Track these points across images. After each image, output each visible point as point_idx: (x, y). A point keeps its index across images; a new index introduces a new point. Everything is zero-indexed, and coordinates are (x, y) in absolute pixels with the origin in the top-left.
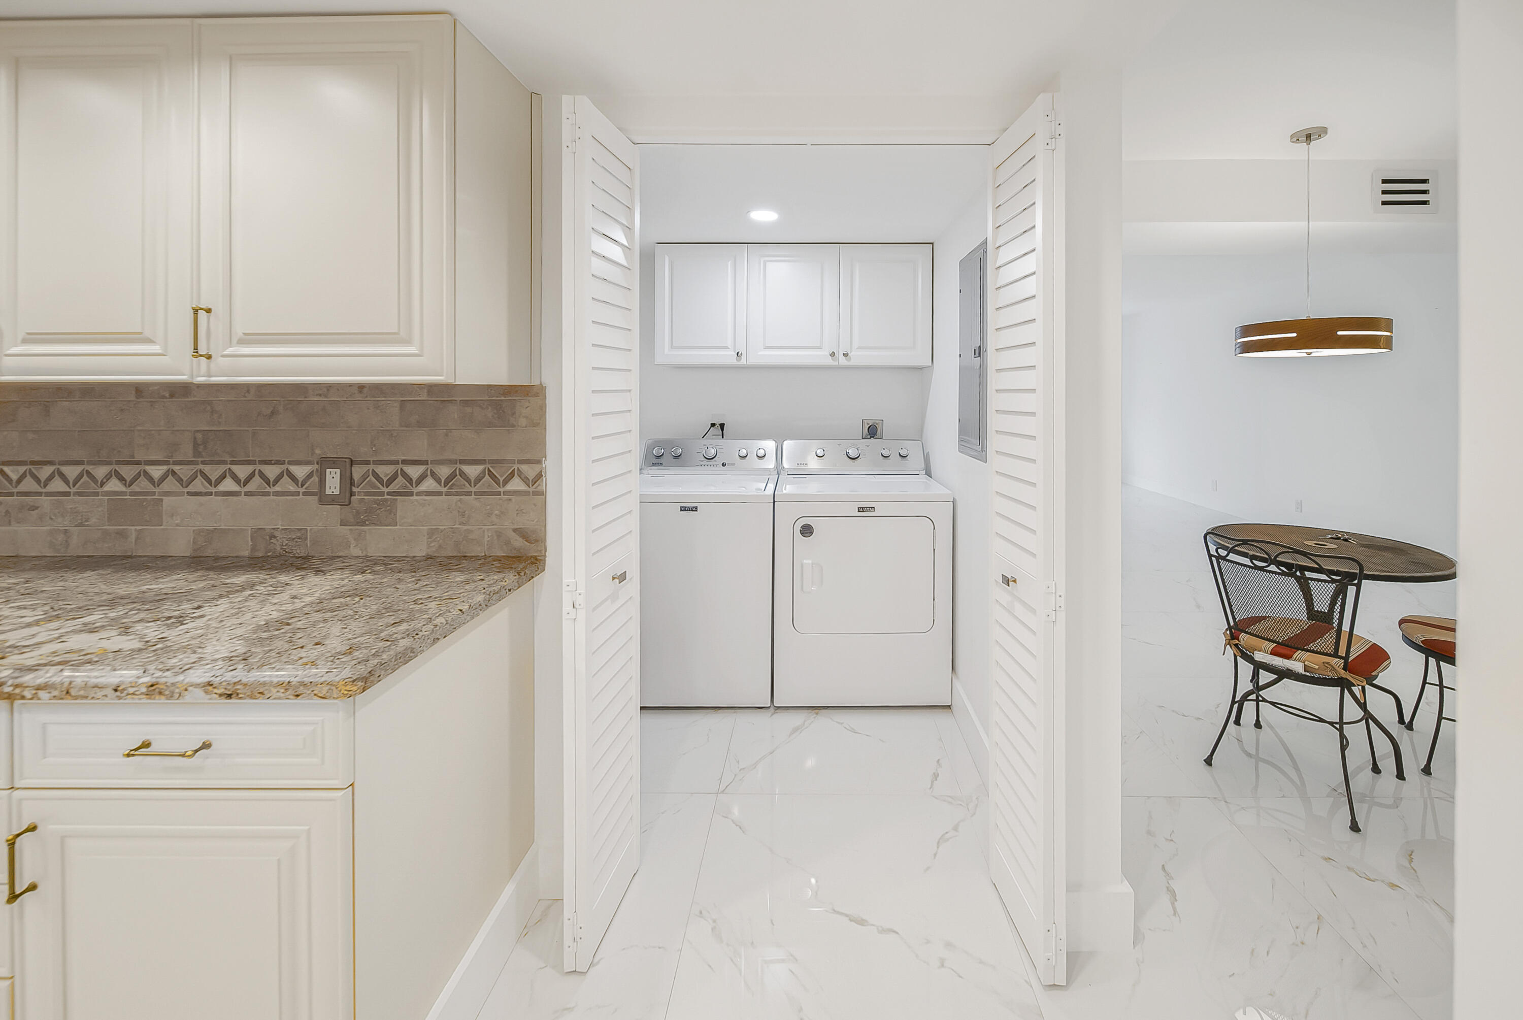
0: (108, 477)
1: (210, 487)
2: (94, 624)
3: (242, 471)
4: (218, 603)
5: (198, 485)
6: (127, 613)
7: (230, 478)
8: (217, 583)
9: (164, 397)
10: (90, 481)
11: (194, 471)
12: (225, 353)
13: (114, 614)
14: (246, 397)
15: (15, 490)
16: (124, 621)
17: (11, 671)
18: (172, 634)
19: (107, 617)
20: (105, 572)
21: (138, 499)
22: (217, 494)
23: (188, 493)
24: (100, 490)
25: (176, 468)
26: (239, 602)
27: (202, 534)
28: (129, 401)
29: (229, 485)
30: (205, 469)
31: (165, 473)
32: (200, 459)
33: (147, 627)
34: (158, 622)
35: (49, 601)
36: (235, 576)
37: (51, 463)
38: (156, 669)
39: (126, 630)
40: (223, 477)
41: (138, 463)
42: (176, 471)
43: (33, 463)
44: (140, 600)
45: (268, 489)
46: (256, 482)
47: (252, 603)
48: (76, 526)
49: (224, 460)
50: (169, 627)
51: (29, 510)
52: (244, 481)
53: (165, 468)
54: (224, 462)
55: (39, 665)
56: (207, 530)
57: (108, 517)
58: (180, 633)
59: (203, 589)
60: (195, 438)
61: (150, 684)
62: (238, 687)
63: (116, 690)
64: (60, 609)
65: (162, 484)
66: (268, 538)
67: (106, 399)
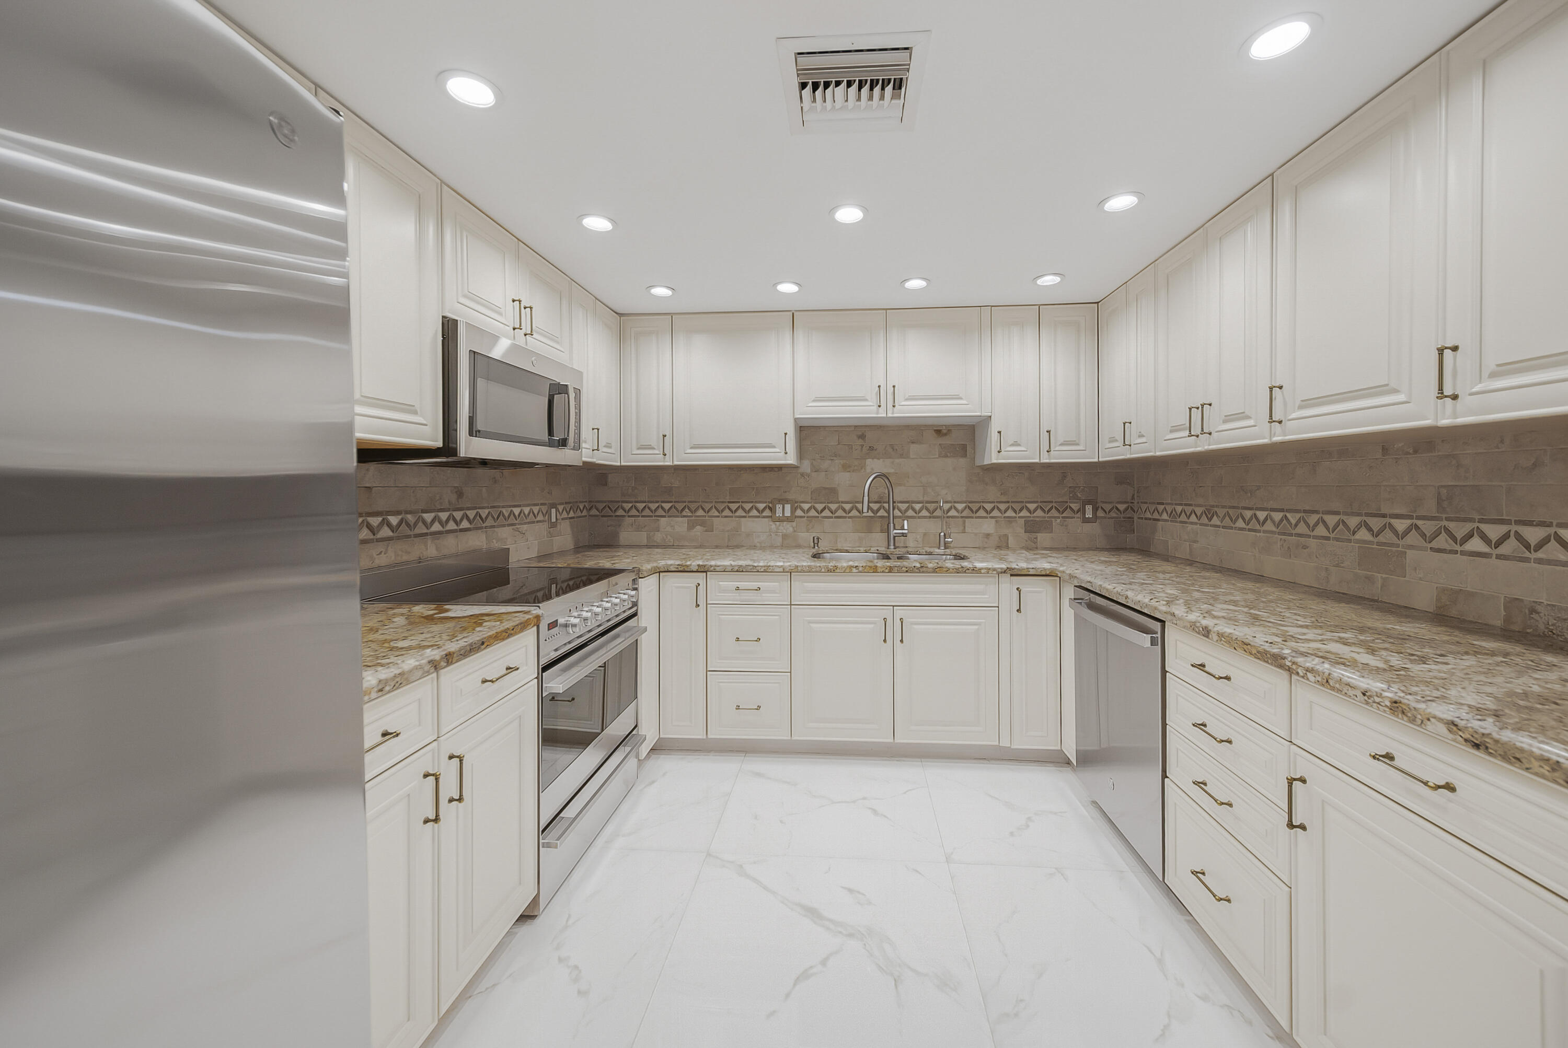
0: (1359, 526)
1: (1454, 544)
2: (1347, 639)
3: (1494, 532)
4: (1464, 657)
5: (1442, 541)
6: (1373, 640)
7: (1478, 537)
8: (1463, 641)
9: (1408, 453)
10: (1344, 529)
11: (1438, 527)
12: (1474, 390)
13: (1363, 638)
14: (1499, 448)
15: (1294, 532)
16: (1371, 645)
17: (1290, 651)
18: (1416, 668)
19: (1357, 638)
20: (1356, 607)
21: (1384, 549)
22: (1463, 553)
23: (1431, 548)
24: (1352, 538)
25: (1420, 523)
26: (1489, 663)
27: (1446, 592)
28: (1377, 459)
29: (1476, 544)
30: (1449, 525)
31: (1409, 527)
32: (1444, 516)
33: (1391, 655)
34: (1402, 655)
35: (1315, 615)
36: (1484, 640)
37: (1316, 512)
38: (1399, 689)
39: (1372, 651)
40: (1470, 536)
41: (1384, 516)
42: (1419, 526)
43: (1305, 511)
44: (1387, 635)
45: (1527, 554)
46: (1512, 544)
47: (1506, 670)
48: (1334, 566)
49: (1472, 518)
50: (1412, 661)
51: (1302, 548)
52: (1496, 542)
53: (1409, 522)
54: (1472, 520)
55: (1308, 653)
56: (1451, 589)
57: (1358, 562)
58: (1422, 669)
59: (1447, 642)
60: (1439, 493)
61: (1394, 700)
62: (1487, 740)
63: (1364, 694)
64: (1322, 622)
65: (1407, 536)
66: (1527, 611)
67: (1357, 458)
